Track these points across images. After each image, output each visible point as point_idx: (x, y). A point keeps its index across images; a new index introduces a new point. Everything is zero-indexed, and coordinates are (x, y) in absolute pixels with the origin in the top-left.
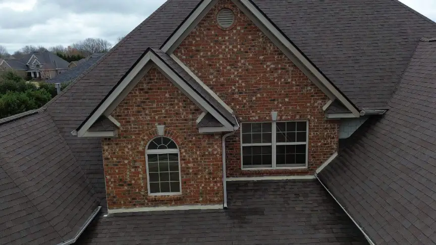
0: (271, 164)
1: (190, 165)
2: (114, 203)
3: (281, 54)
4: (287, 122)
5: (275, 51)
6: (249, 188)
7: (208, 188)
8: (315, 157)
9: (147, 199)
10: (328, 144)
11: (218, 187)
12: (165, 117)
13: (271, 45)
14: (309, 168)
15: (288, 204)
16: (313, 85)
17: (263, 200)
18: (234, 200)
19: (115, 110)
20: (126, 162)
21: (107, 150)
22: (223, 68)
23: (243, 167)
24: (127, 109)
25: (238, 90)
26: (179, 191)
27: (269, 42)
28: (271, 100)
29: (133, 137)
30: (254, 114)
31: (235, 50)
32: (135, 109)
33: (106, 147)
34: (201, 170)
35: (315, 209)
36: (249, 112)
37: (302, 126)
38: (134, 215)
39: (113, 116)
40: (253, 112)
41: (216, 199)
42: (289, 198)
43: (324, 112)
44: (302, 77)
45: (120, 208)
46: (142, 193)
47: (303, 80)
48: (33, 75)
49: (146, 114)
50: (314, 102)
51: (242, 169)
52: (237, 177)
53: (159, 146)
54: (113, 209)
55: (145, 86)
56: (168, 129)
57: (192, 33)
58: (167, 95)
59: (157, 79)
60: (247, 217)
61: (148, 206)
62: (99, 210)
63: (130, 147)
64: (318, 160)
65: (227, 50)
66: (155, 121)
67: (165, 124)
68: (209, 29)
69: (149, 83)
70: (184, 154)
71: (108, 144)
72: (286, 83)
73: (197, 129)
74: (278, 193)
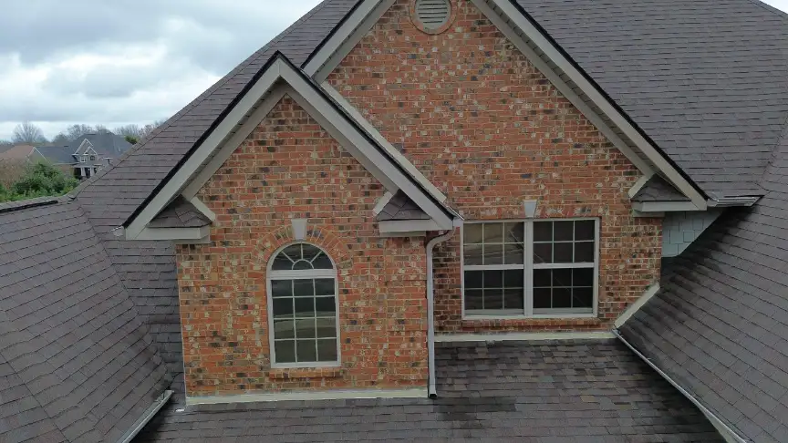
0: (523, 307)
1: (361, 304)
2: (200, 383)
3: (543, 82)
4: (555, 222)
5: (533, 77)
6: (481, 356)
7: (397, 354)
8: (611, 294)
9: (267, 375)
10: (639, 266)
11: (418, 351)
12: (309, 202)
13: (523, 64)
14: (599, 315)
15: (565, 389)
16: (609, 145)
17: (510, 379)
18: (449, 381)
19: (206, 185)
20: (226, 295)
21: (188, 271)
22: (428, 110)
23: (466, 314)
24: (231, 184)
25: (458, 155)
26: (336, 359)
27: (521, 59)
28: (523, 176)
29: (243, 244)
30: (487, 204)
31: (452, 73)
32: (248, 184)
33: (185, 264)
34: (382, 315)
35: (623, 399)
36: (479, 200)
37: (586, 228)
38: (240, 409)
39: (201, 198)
40: (487, 200)
41: (412, 377)
42: (565, 376)
43: (632, 201)
44: (587, 128)
45: (213, 394)
46: (258, 362)
47: (588, 134)
48: (83, 173)
49: (269, 195)
50: (611, 180)
51: (465, 318)
52: (453, 333)
53: (294, 263)
54: (196, 395)
55: (269, 136)
56: (315, 225)
57: (365, 39)
58: (314, 155)
59: (293, 121)
60: (479, 415)
61: (269, 389)
62: (167, 398)
63: (235, 263)
64: (618, 299)
65: (435, 74)
66: (289, 209)
67: (308, 215)
68: (399, 32)
69: (276, 129)
70: (347, 279)
71: (191, 258)
72: (555, 141)
73: (375, 226)
74: (542, 366)
